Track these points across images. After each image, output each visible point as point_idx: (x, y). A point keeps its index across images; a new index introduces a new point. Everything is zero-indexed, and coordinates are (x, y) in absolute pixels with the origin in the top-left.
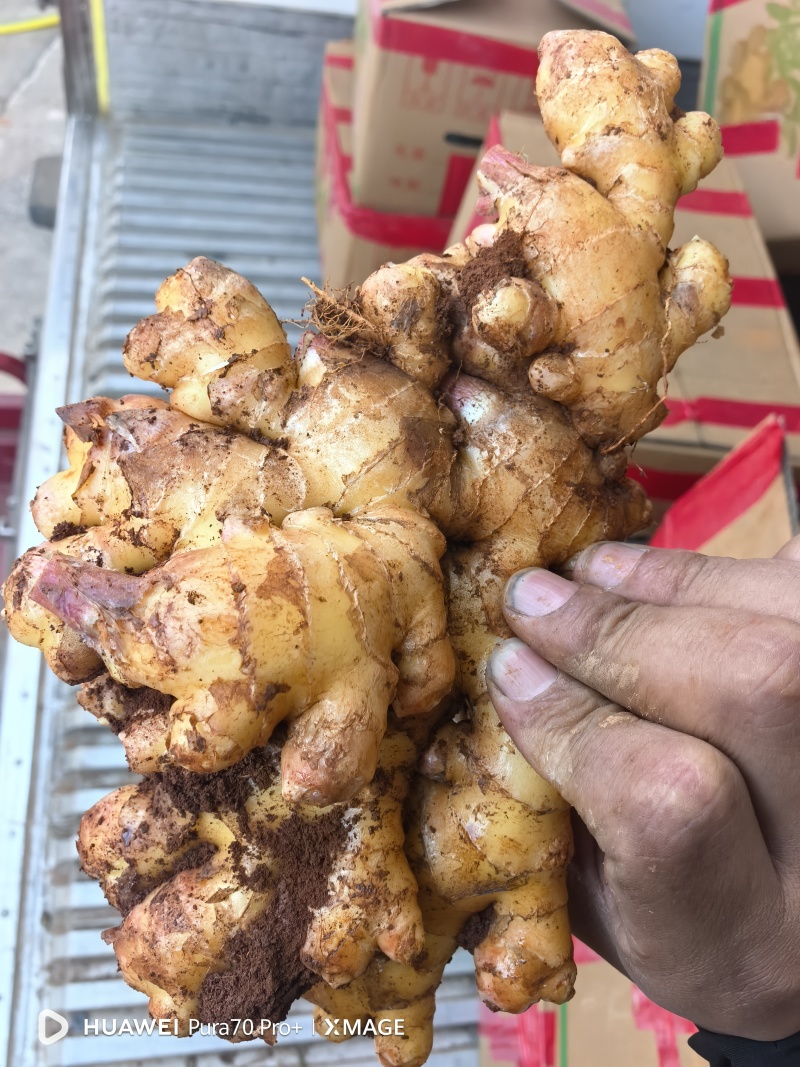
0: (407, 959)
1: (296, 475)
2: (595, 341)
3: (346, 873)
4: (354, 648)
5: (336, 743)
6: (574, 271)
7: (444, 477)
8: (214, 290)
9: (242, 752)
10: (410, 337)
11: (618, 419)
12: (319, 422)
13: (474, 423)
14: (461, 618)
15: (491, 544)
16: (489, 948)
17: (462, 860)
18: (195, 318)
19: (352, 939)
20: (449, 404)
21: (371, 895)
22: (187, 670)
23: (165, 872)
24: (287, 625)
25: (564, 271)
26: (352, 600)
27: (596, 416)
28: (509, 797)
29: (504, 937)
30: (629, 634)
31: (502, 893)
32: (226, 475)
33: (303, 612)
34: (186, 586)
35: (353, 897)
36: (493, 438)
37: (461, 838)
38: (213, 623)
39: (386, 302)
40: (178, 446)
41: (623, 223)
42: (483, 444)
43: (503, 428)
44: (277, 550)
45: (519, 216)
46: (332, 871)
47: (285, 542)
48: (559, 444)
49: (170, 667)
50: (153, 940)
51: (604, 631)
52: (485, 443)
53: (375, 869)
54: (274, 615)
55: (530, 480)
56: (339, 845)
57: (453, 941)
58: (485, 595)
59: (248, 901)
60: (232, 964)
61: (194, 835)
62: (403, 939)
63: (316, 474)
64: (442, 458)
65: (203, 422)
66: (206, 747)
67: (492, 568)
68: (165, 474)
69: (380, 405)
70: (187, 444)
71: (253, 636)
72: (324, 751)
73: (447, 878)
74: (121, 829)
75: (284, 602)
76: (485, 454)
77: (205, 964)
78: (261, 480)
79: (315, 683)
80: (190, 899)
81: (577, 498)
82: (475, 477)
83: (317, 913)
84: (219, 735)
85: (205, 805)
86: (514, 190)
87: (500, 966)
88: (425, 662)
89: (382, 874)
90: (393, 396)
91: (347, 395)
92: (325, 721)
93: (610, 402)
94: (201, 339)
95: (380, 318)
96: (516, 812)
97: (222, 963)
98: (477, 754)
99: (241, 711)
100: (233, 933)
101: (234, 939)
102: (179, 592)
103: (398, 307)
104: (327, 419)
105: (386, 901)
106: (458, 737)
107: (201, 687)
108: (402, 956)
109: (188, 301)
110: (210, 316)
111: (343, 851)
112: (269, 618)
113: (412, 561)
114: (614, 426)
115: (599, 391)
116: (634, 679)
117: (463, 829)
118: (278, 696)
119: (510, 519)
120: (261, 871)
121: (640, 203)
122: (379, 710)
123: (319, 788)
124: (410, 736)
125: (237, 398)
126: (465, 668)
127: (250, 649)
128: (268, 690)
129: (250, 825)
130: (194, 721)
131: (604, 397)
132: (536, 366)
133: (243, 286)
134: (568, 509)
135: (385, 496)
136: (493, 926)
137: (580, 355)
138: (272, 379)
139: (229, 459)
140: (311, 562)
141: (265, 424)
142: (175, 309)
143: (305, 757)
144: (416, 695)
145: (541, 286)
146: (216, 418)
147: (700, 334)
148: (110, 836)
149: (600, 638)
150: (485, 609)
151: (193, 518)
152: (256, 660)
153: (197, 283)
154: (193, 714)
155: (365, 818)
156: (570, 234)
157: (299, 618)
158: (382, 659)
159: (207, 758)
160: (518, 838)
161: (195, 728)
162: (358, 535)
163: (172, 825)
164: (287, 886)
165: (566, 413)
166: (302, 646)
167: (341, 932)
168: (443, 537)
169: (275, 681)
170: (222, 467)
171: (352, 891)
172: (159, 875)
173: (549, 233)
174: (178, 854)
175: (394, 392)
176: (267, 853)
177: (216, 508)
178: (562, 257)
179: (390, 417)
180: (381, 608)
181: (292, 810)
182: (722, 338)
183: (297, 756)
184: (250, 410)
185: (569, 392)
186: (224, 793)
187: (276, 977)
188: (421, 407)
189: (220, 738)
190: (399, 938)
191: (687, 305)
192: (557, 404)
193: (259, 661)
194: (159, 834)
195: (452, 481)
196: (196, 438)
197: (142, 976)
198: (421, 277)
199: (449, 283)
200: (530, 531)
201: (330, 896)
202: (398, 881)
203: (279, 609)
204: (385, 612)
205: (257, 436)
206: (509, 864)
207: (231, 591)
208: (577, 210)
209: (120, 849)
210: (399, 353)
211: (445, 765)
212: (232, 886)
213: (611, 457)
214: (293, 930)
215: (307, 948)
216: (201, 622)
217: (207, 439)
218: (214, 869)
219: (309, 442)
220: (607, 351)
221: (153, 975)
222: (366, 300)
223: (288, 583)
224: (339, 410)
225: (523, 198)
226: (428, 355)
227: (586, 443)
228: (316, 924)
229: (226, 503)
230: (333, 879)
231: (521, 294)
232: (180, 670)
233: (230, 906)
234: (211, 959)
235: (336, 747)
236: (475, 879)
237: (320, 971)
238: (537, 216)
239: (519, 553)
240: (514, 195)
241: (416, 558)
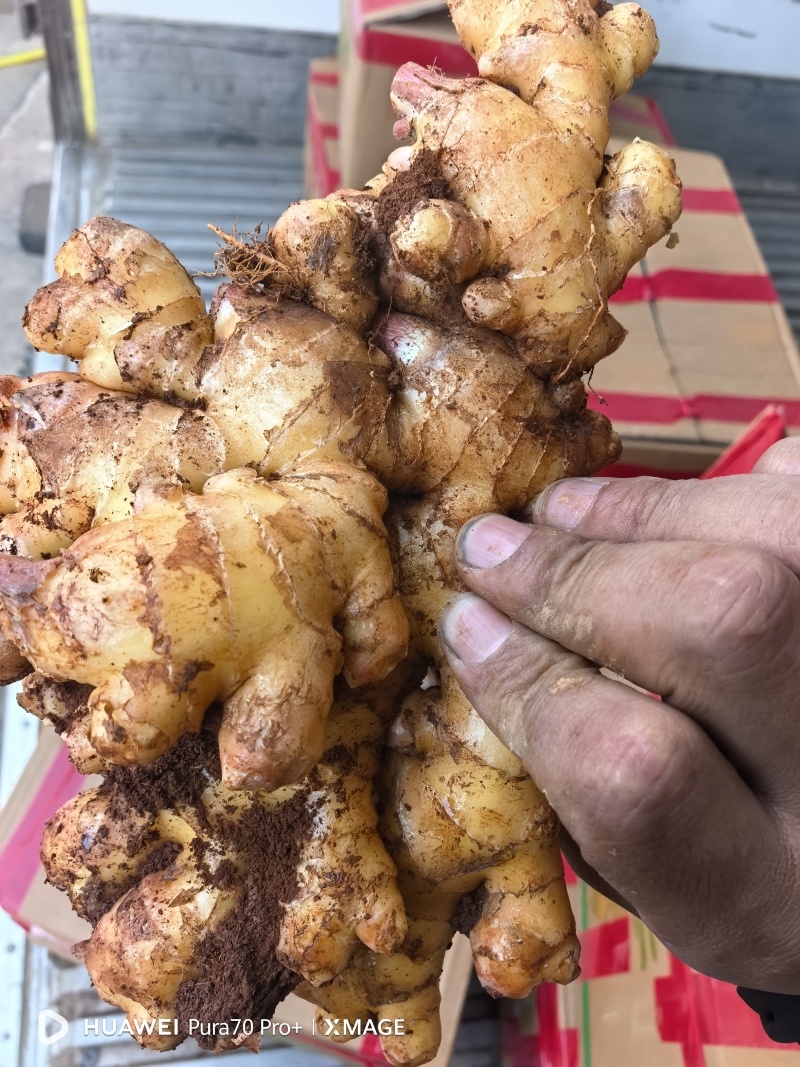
0: (389, 949)
1: (214, 434)
2: (530, 260)
3: (316, 861)
4: (283, 616)
5: (272, 721)
6: (499, 185)
7: (379, 423)
8: (111, 247)
9: (168, 739)
10: (328, 275)
11: (567, 344)
12: (235, 376)
13: (410, 364)
14: (414, 575)
15: (442, 493)
16: (484, 930)
17: (440, 837)
18: (92, 279)
19: (327, 933)
20: (381, 345)
21: (343, 884)
22: (96, 654)
23: (131, 877)
24: (202, 596)
25: (488, 186)
26: (276, 562)
27: (541, 342)
28: (484, 765)
29: (497, 916)
30: (580, 580)
31: (488, 869)
32: (137, 442)
33: (220, 581)
34: (88, 564)
35: (323, 887)
36: (431, 377)
37: (438, 813)
38: (118, 601)
39: (298, 240)
40: (86, 418)
41: (550, 128)
42: (420, 385)
43: (441, 365)
44: (188, 516)
45: (435, 132)
46: (299, 861)
47: (198, 507)
48: (503, 377)
49: (79, 653)
50: (121, 950)
51: (556, 578)
52: (422, 384)
53: (345, 855)
54: (186, 587)
55: (474, 419)
56: (304, 832)
57: (448, 926)
58: (439, 548)
59: (215, 901)
60: (205, 970)
61: (155, 835)
62: (382, 928)
63: (235, 432)
64: (375, 404)
65: (114, 390)
66: (126, 737)
67: (444, 518)
68: (74, 448)
69: (300, 351)
70: (95, 415)
71: (163, 611)
72: (260, 730)
73: (428, 858)
74: (80, 836)
75: (197, 572)
76: (424, 395)
77: (176, 972)
78: (174, 444)
79: (242, 657)
80: (155, 904)
81: (529, 434)
82: (414, 421)
83: (288, 907)
84: (138, 722)
85: (159, 802)
86: (428, 107)
87: (496, 949)
88: (371, 625)
89: (353, 860)
90: (314, 340)
91: (263, 343)
92: (258, 698)
93: (555, 326)
94: (101, 302)
95: (294, 258)
96: (492, 781)
97: (195, 969)
98: (445, 721)
99: (160, 696)
100: (202, 936)
101: (204, 943)
102: (81, 571)
103: (311, 244)
104: (243, 371)
105: (360, 888)
106: (424, 704)
107: (114, 672)
108: (383, 946)
109: (85, 263)
110: (108, 276)
111: (309, 838)
112: (180, 590)
113: (347, 517)
114: (563, 352)
115: (541, 314)
116: (589, 630)
117: (439, 804)
118: (201, 675)
119: (457, 464)
120: (225, 867)
121: (567, 106)
122: (320, 682)
123: (259, 771)
124: (371, 707)
125: (146, 359)
126: (423, 628)
127: (161, 627)
128: (187, 669)
129: (209, 819)
130: (109, 709)
131: (547, 320)
132: (468, 293)
133: (144, 241)
134: (520, 447)
135: (315, 450)
136: (485, 906)
137: (515, 276)
138: (181, 335)
139: (139, 425)
140: (228, 526)
141: (178, 385)
142: (73, 272)
143: (240, 739)
144: (365, 661)
145: (465, 206)
146: (127, 385)
147: (650, 244)
148: (70, 844)
149: (553, 587)
150: (439, 563)
151: (106, 492)
152: (169, 637)
153: (92, 242)
154: (109, 702)
155: (329, 801)
156: (490, 146)
157: (214, 588)
158: (319, 625)
159: (129, 748)
160: (499, 808)
161: (110, 717)
162: (282, 493)
163: (131, 827)
164: (255, 881)
165: (510, 344)
166: (221, 618)
167: (315, 926)
168: (383, 488)
169: (194, 658)
170: (132, 434)
171: (322, 881)
172: (124, 881)
173: (467, 147)
174: (141, 856)
175: (315, 335)
176: (231, 847)
177: (128, 480)
178: (484, 172)
179: (311, 363)
180: (312, 570)
181: (252, 799)
182: (677, 246)
183: (233, 740)
184: (161, 371)
185: (509, 319)
186: (176, 787)
187: (253, 980)
188: (347, 350)
189: (139, 726)
190: (378, 927)
191: (630, 212)
192: (499, 333)
193: (173, 639)
194: (119, 838)
195: (388, 427)
196: (104, 407)
197: (114, 990)
198: (334, 211)
199: (369, 215)
200: (481, 474)
201: (299, 889)
202: (372, 865)
203: (191, 579)
204: (318, 574)
205: (171, 399)
206: (491, 837)
207: (136, 564)
208: (496, 120)
209: (81, 857)
210: (319, 294)
211: (413, 736)
212: (196, 886)
213: (565, 387)
214: (265, 928)
215: (281, 947)
216: (105, 600)
217: (116, 407)
218: (178, 870)
219: (225, 399)
220: (544, 269)
221: (124, 987)
222: (278, 241)
223: (201, 551)
224: (254, 361)
225: (438, 114)
226: (351, 293)
227: (535, 374)
228: (288, 920)
229: (138, 472)
230: (302, 869)
231: (441, 215)
232: (89, 655)
233: (196, 908)
234: (183, 966)
235: (273, 725)
236: (458, 857)
237: (298, 970)
238: (454, 130)
239: (471, 500)
240: (429, 111)
241: (350, 513)
